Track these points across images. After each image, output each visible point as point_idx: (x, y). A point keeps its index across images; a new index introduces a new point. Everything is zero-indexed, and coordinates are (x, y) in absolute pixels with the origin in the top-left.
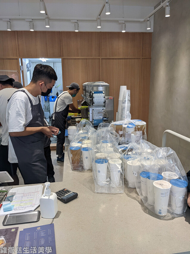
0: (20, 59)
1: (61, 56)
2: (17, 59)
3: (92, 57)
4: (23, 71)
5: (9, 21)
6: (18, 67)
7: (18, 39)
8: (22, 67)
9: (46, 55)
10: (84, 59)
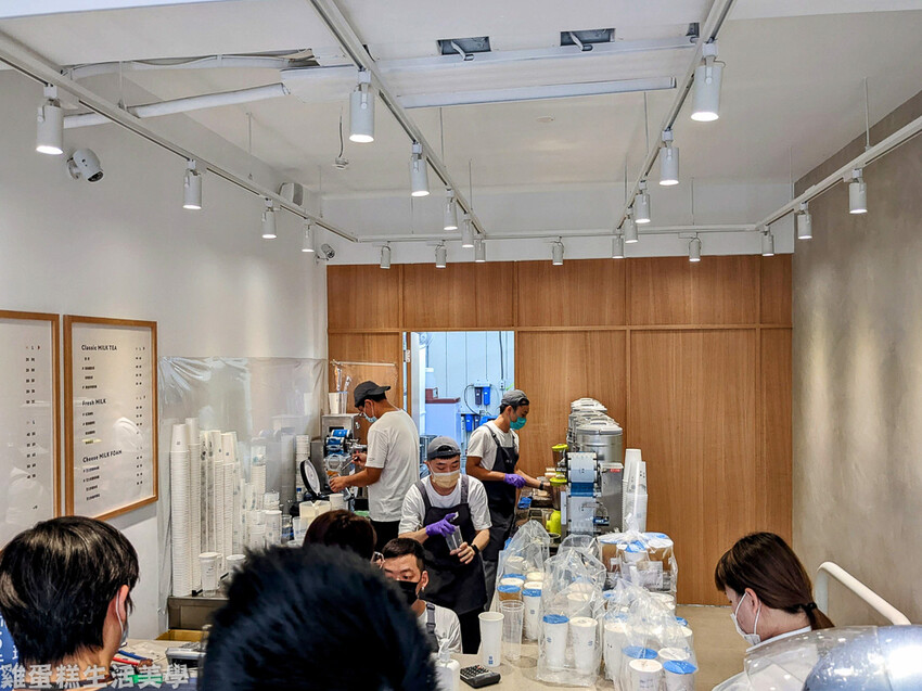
0: (405, 334)
1: (513, 325)
2: (398, 334)
3: (602, 328)
4: (409, 365)
5: (387, 247)
6: (398, 353)
7: (404, 284)
8: (407, 353)
9: (473, 324)
10: (580, 331)
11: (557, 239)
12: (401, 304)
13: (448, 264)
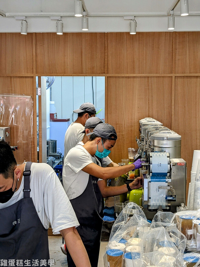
0: (37, 78)
1: (104, 73)
2: (32, 77)
3: (158, 75)
4: (40, 97)
5: (25, 20)
6: (33, 89)
7: (36, 45)
8: (39, 89)
9: (79, 72)
10: (145, 77)
11: (132, 18)
12: (34, 59)
13: (64, 33)
